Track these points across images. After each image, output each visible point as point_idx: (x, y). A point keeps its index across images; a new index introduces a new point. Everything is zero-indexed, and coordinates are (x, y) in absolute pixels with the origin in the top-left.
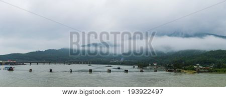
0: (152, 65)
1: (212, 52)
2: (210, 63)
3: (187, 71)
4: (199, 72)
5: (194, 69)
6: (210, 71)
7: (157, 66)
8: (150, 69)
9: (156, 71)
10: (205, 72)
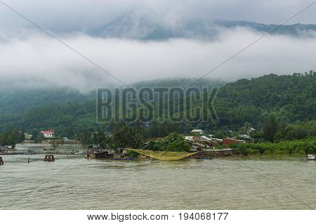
0: (37, 138)
1: (243, 82)
2: (236, 123)
3: (158, 156)
4: (201, 155)
5: (185, 147)
6: (241, 153)
7: (56, 142)
8: (30, 152)
9: (50, 159)
10: (222, 155)
